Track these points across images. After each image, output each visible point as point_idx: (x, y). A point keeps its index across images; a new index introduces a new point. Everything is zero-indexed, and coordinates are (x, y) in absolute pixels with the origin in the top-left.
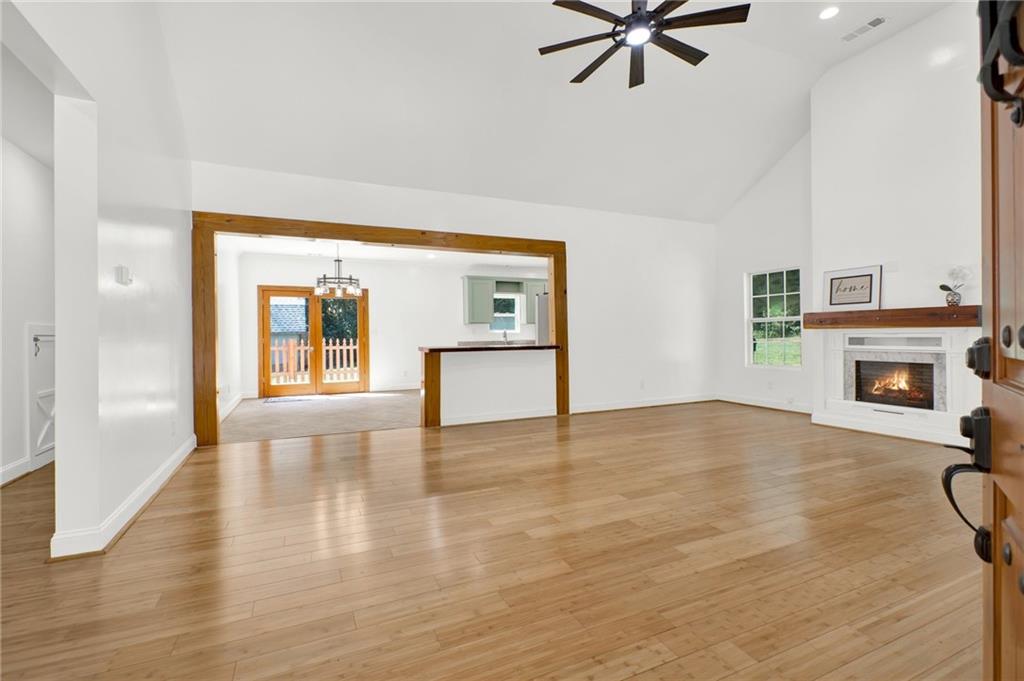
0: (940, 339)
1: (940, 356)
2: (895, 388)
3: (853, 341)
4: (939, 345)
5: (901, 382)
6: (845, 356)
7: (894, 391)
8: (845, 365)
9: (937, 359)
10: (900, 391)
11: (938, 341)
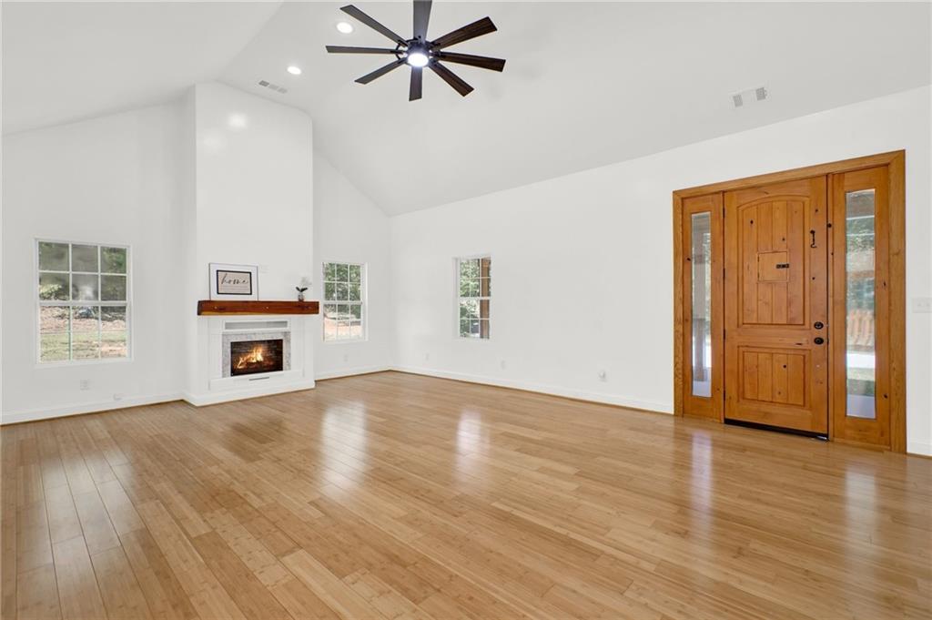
0: (286, 322)
1: (286, 334)
2: (254, 361)
3: (228, 326)
4: (286, 326)
5: (258, 356)
6: (223, 339)
7: (253, 363)
8: (223, 346)
9: (285, 336)
10: (258, 362)
11: (284, 323)
